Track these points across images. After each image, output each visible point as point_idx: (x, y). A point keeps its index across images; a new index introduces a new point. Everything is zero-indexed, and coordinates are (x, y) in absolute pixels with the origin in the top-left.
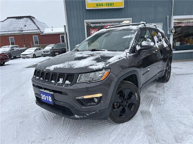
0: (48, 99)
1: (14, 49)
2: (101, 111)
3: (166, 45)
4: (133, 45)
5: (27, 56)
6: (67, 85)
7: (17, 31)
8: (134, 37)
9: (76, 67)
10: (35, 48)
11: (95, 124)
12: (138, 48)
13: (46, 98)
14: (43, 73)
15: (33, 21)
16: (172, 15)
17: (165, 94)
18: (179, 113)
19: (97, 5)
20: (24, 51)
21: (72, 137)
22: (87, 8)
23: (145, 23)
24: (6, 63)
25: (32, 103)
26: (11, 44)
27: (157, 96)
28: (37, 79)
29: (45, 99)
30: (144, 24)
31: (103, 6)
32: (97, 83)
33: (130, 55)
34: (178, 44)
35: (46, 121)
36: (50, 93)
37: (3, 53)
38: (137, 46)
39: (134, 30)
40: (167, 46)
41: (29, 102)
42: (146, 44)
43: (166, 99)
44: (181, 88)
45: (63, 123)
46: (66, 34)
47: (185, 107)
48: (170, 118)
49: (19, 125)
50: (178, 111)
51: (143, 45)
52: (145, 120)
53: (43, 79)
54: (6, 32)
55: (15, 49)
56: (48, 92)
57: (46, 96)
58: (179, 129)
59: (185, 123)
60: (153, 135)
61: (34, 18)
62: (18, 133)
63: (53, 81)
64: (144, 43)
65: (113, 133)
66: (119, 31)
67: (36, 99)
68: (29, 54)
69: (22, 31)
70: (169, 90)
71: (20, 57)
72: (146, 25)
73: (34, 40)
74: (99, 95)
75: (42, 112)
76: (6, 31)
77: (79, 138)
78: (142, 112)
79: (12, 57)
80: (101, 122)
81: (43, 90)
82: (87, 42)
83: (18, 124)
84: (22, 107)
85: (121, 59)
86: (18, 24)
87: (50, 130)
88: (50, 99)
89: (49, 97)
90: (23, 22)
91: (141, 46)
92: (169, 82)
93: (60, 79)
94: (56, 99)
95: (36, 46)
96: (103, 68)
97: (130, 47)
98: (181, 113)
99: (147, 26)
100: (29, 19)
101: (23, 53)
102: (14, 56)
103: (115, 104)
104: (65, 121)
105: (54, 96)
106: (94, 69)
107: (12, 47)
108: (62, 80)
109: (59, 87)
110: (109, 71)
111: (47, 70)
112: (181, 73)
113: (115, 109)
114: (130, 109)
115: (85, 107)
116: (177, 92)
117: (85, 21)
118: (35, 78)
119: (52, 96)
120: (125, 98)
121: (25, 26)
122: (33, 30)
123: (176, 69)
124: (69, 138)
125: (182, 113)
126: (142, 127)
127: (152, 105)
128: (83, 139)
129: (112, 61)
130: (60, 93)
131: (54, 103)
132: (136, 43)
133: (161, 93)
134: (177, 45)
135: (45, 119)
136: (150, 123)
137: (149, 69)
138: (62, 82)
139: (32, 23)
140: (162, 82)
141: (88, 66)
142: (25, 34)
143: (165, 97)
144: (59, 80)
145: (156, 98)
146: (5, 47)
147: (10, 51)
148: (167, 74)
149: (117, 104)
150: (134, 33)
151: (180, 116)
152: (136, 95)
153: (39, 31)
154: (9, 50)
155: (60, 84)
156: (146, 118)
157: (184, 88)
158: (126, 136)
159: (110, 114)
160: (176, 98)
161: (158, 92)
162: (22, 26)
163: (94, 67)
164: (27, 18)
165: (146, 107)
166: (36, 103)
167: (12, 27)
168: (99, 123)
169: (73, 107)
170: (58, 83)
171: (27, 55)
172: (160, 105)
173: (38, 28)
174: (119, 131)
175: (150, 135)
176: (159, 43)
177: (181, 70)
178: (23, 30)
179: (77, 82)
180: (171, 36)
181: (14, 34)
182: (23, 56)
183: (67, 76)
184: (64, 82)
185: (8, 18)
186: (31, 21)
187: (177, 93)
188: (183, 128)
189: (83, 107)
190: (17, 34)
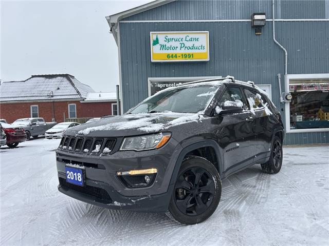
0: (77, 177)
1: (35, 124)
2: (154, 197)
3: (270, 112)
4: (211, 105)
5: (55, 135)
6: (107, 153)
7: (44, 96)
8: (214, 95)
9: (121, 128)
10: (71, 123)
11: (147, 225)
12: (218, 110)
13: (74, 176)
14: (73, 140)
15: (71, 81)
16: (286, 73)
17: (270, 190)
18: (287, 214)
19: (168, 56)
20: (51, 126)
21: (107, 241)
22: (152, 61)
23: (233, 77)
24: (20, 145)
25: (53, 195)
26: (32, 116)
27: (256, 191)
28: (65, 149)
29: (72, 179)
30: (231, 79)
31: (176, 57)
32: (149, 151)
33: (205, 118)
34: (299, 118)
35: (70, 219)
36: (81, 167)
37: (18, 128)
38: (218, 107)
39: (215, 87)
40: (272, 113)
41: (47, 195)
42: (230, 105)
43: (269, 196)
44: (297, 182)
45: (97, 222)
46: (120, 102)
47: (299, 207)
48: (270, 220)
49: (28, 223)
50: (286, 212)
51: (225, 105)
52: (229, 222)
53: (73, 148)
54: (27, 97)
55: (38, 123)
56: (78, 166)
57: (74, 173)
58: (282, 236)
59: (293, 227)
60: (238, 242)
61: (73, 77)
62: (24, 233)
63: (86, 150)
64: (228, 103)
65: (174, 237)
66: (193, 87)
67: (59, 183)
68: (59, 132)
69: (52, 96)
70: (277, 184)
71: (44, 137)
72: (235, 81)
73: (70, 110)
74: (153, 171)
75: (67, 208)
76: (27, 95)
77: (119, 242)
78: (226, 212)
79: (31, 137)
80: (158, 223)
81: (71, 165)
82: (146, 105)
83: (26, 222)
84: (36, 201)
85: (189, 122)
86: (47, 86)
87: (75, 231)
88: (79, 178)
89: (79, 174)
90: (56, 83)
91: (223, 107)
92: (279, 174)
93: (97, 146)
94: (88, 177)
95: (72, 119)
96: (160, 130)
97: (206, 108)
98: (289, 215)
99: (236, 83)
100: (65, 79)
101: (50, 131)
102: (35, 134)
103: (180, 191)
104: (100, 220)
105: (85, 173)
106: (147, 131)
107: (33, 121)
108: (99, 148)
109: (93, 157)
110: (170, 135)
111: (80, 134)
112: (304, 163)
113: (179, 199)
114: (205, 203)
115: (130, 189)
116: (290, 187)
117: (149, 79)
118: (62, 148)
119: (83, 173)
120: (196, 182)
121: (58, 89)
122: (68, 95)
123: (295, 156)
124: (103, 242)
125: (292, 215)
126: (223, 232)
127: (244, 203)
128: (125, 244)
129: (174, 123)
130: (95, 166)
131: (85, 184)
132: (215, 104)
133: (263, 188)
134: (298, 120)
135: (69, 216)
136: (236, 226)
137: (238, 145)
138: (98, 151)
139: (70, 85)
140: (268, 173)
141: (139, 128)
142: (56, 101)
143: (269, 193)
144: (94, 148)
145: (253, 194)
146: (22, 120)
147: (29, 127)
148: (275, 160)
149: (184, 191)
150: (214, 90)
151: (287, 218)
152: (214, 179)
153: (78, 96)
154: (28, 124)
155: (95, 153)
156: (231, 220)
157: (302, 183)
158: (194, 242)
159: (170, 204)
160: (286, 194)
161: (258, 187)
162: (54, 89)
163: (147, 129)
164: (62, 78)
165: (233, 206)
166: (59, 188)
167: (38, 89)
168: (154, 224)
169: (111, 188)
170: (93, 153)
171: (55, 133)
172: (258, 203)
173: (78, 92)
174: (184, 234)
175: (233, 242)
176: (258, 108)
177: (303, 158)
178: (54, 94)
179: (121, 149)
180: (286, 104)
181: (39, 101)
182: (48, 135)
183: (107, 142)
184: (102, 149)
185: (33, 77)
186: (68, 82)
187: (290, 189)
188: (288, 234)
189: (127, 189)
190: (44, 101)
